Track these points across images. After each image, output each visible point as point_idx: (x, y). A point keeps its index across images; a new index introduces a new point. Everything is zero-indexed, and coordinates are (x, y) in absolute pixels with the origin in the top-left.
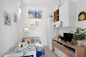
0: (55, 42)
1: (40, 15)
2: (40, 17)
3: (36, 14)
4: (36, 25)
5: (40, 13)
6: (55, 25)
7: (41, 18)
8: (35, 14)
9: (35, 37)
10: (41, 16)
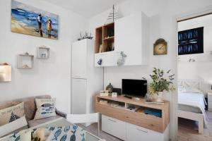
0: (101, 102)
1: (53, 27)
2: (53, 34)
3: (40, 24)
4: (38, 58)
5: (54, 22)
6: (101, 61)
7: (56, 37)
8: (36, 22)
9: (39, 98)
10: (56, 31)
